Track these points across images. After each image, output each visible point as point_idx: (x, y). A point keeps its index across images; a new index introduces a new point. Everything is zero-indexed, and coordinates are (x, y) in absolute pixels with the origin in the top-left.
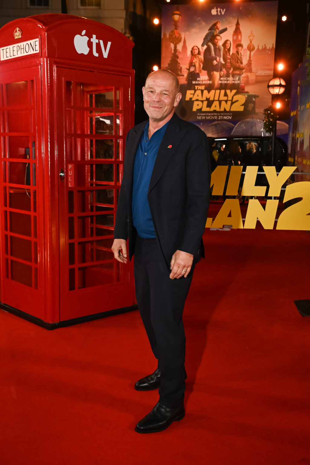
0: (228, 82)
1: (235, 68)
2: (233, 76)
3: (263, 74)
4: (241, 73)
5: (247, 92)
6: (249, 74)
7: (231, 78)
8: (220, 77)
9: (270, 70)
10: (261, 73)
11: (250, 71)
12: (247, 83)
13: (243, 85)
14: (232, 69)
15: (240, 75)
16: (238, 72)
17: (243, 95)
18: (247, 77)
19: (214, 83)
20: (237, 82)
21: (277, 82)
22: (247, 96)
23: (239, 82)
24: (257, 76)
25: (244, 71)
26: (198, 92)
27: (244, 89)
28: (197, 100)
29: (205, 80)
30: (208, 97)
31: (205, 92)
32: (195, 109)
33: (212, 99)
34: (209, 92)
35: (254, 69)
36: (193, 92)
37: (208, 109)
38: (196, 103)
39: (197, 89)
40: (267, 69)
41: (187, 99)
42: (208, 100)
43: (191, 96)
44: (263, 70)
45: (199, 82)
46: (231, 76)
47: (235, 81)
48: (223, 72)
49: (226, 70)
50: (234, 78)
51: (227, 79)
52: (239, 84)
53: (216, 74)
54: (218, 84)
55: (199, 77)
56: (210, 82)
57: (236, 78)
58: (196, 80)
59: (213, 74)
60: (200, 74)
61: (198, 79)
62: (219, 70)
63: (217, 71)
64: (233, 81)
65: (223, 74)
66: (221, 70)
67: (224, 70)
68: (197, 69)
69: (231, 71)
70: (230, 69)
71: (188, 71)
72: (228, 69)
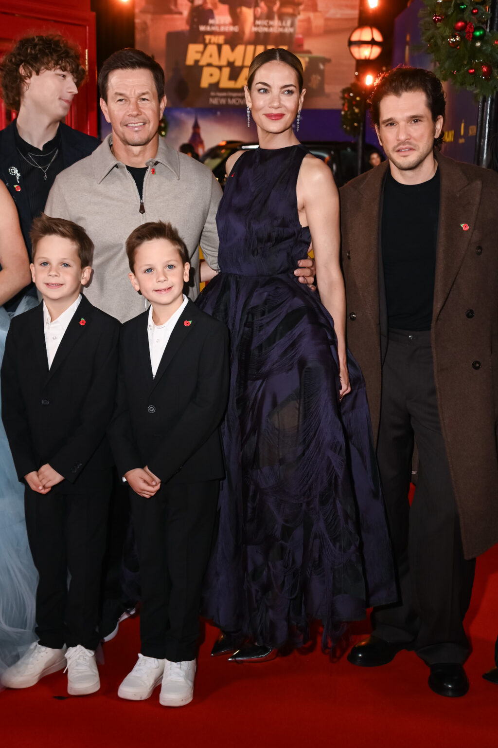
0: (271, 30)
2: (281, 17)
3: (338, 16)
4: (296, 13)
5: (309, 52)
6: (311, 15)
7: (276, 22)
8: (256, 18)
9: (352, 7)
10: (335, 13)
11: (314, 8)
12: (308, 32)
13: (300, 36)
14: (278, 4)
15: (293, 16)
16: (289, 10)
18: (308, 20)
19: (242, 31)
20: (287, 30)
21: (365, 34)
23: (291, 30)
24: (327, 19)
25: (301, 7)
26: (212, 49)
27: (301, 45)
28: (209, 65)
29: (225, 25)
30: (231, 60)
31: (226, 48)
32: (205, 83)
33: (238, 63)
34: (233, 49)
35: (321, 6)
36: (200, 47)
37: (231, 85)
38: (206, 71)
39: (210, 43)
40: (347, 6)
41: (190, 61)
42: (230, 64)
43: (198, 57)
44: (340, 7)
46: (276, 17)
47: (284, 27)
48: (261, 8)
49: (266, 4)
50: (282, 23)
51: (268, 23)
52: (291, 35)
53: (248, 13)
54: (251, 33)
55: (213, 17)
56: (236, 29)
57: (286, 23)
58: (206, 23)
59: (241, 12)
60: (215, 12)
61: (211, 21)
62: (253, 4)
63: (249, 6)
64: (281, 27)
65: (261, 13)
66: (257, 5)
67: (262, 4)
68: (208, 1)
69: (276, 8)
70: (275, 4)
71: (189, 4)
72: (270, 3)
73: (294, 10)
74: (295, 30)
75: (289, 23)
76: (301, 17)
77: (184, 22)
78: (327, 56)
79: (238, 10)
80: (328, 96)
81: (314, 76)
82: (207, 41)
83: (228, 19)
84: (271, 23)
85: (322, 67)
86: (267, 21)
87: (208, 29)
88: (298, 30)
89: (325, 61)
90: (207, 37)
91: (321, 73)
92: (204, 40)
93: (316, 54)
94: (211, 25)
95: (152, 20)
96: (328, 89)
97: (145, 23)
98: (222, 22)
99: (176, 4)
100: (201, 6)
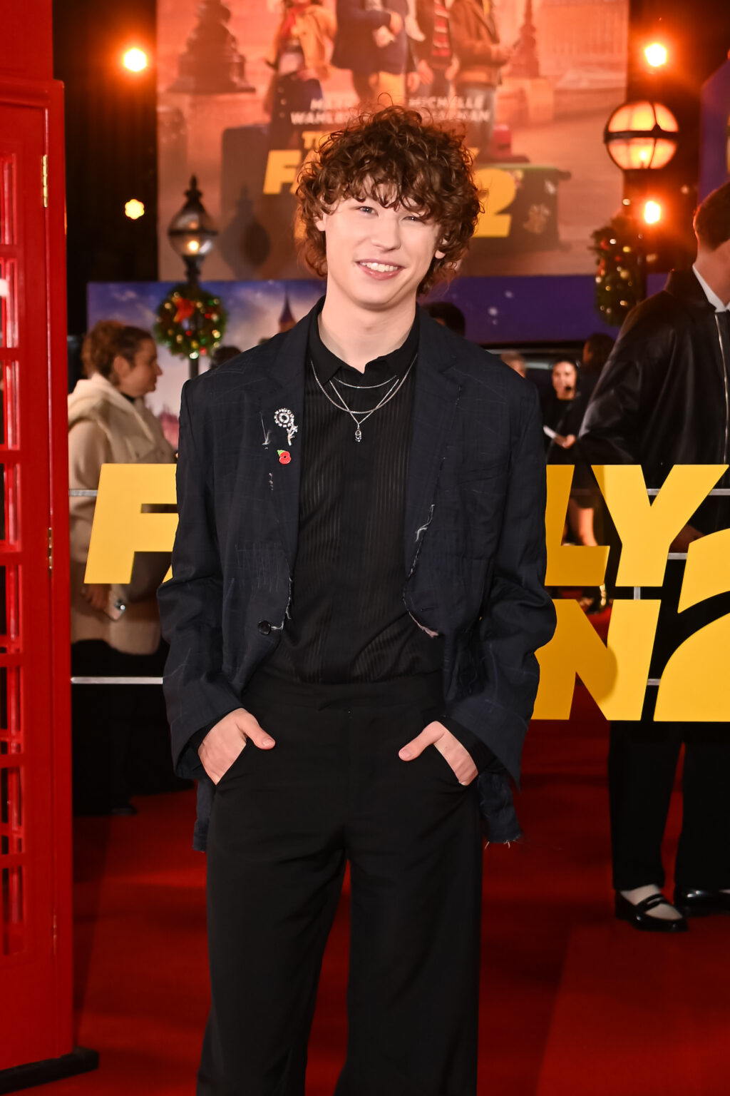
1: (470, 62)
2: (462, 91)
3: (584, 85)
4: (495, 81)
5: (523, 159)
6: (527, 84)
7: (452, 101)
8: (408, 94)
9: (613, 67)
10: (577, 78)
11: (532, 70)
12: (521, 120)
13: (504, 128)
14: (456, 64)
15: (488, 86)
16: (479, 76)
17: (505, 170)
18: (521, 96)
20: (478, 116)
21: (642, 118)
22: (520, 174)
23: (485, 116)
24: (559, 92)
25: (505, 70)
27: (507, 146)
29: (343, 110)
35: (545, 65)
36: (293, 157)
40: (601, 65)
41: (272, 186)
43: (289, 176)
44: (586, 65)
45: (321, 118)
46: (452, 91)
47: (470, 111)
48: (421, 74)
49: (429, 65)
50: (465, 102)
51: (436, 103)
52: (484, 125)
53: (392, 85)
55: (319, 96)
57: (473, 102)
58: (305, 108)
59: (377, 84)
60: (324, 85)
61: (315, 104)
62: (403, 67)
63: (394, 70)
64: (462, 110)
65: (421, 83)
66: (411, 68)
67: (422, 66)
68: (309, 63)
69: (451, 73)
70: (450, 64)
71: (270, 71)
72: (438, 64)
73: (490, 76)
74: (492, 116)
75: (479, 101)
76: (505, 88)
77: (260, 107)
78: (561, 166)
79: (373, 80)
80: (566, 248)
81: (535, 208)
82: (308, 144)
83: (350, 98)
84: (442, 102)
85: (551, 188)
86: (433, 99)
87: (310, 119)
88: (498, 116)
89: (559, 176)
90: (308, 137)
91: (552, 201)
92: (302, 141)
93: (537, 163)
94: (316, 112)
95: (193, 106)
96: (565, 233)
97: (178, 113)
98: (339, 105)
99: (242, 73)
100: (294, 73)
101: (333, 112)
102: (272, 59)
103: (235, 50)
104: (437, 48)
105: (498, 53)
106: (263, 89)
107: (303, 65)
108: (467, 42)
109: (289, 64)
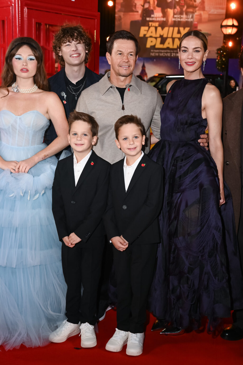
0: (182, 20)
1: (189, 6)
2: (187, 14)
3: (215, 13)
4: (195, 11)
6: (202, 12)
7: (184, 16)
8: (174, 14)
9: (222, 9)
10: (214, 11)
11: (203, 9)
12: (200, 21)
13: (196, 23)
14: (185, 7)
15: (193, 13)
16: (191, 10)
18: (200, 15)
19: (167, 20)
20: (190, 20)
21: (230, 22)
23: (192, 20)
24: (209, 15)
25: (197, 9)
26: (152, 29)
27: (196, 27)
28: (151, 37)
29: (159, 17)
30: (162, 34)
31: (159, 29)
32: (148, 45)
33: (165, 36)
34: (163, 29)
35: (207, 8)
36: (147, 28)
37: (161, 46)
38: (149, 40)
39: (151, 26)
40: (220, 8)
41: (141, 35)
42: (161, 36)
43: (145, 33)
44: (216, 8)
45: (153, 19)
46: (184, 13)
47: (188, 18)
48: (177, 9)
49: (179, 7)
50: (187, 16)
51: (180, 16)
52: (191, 22)
53: (170, 12)
54: (172, 21)
55: (153, 14)
56: (164, 19)
57: (189, 16)
58: (150, 17)
59: (167, 11)
60: (154, 11)
61: (152, 16)
62: (173, 7)
63: (171, 8)
64: (187, 18)
65: (177, 11)
66: (175, 8)
67: (178, 7)
68: (151, 6)
69: (184, 9)
70: (184, 7)
71: (142, 7)
72: (181, 7)
73: (193, 10)
74: (193, 20)
75: (191, 16)
76: (197, 13)
77: (139, 16)
78: (210, 32)
79: (166, 10)
82: (150, 25)
83: (160, 14)
84: (182, 16)
86: (180, 15)
87: (151, 19)
88: (195, 20)
89: (208, 35)
90: (150, 23)
92: (149, 24)
94: (152, 18)
95: (124, 15)
97: (120, 17)
98: (158, 16)
99: (135, 7)
100: (148, 8)
101: (156, 18)
102: (142, 4)
103: (134, 2)
104: (181, 3)
105: (196, 5)
106: (140, 12)
107: (150, 6)
108: (189, 2)
109: (147, 6)
